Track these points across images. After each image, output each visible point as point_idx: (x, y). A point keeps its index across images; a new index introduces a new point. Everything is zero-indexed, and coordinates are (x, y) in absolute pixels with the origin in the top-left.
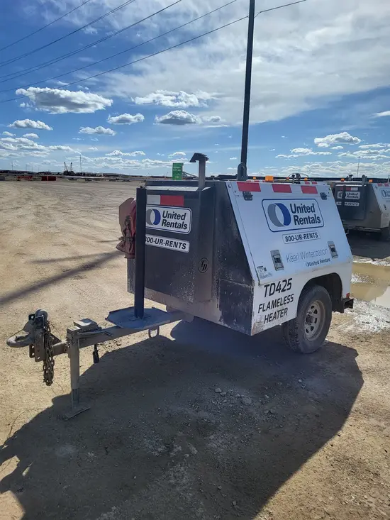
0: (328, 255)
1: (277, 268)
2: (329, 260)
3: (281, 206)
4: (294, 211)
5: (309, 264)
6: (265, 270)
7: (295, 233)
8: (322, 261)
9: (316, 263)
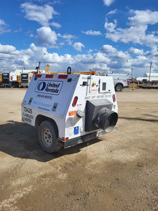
0: (51, 108)
1: (29, 104)
2: (49, 110)
3: (44, 84)
4: (48, 86)
5: (39, 108)
6: (26, 102)
7: (42, 94)
8: (45, 109)
9: (43, 109)
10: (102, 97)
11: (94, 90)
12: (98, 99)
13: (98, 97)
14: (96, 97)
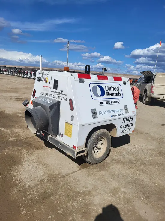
10: (55, 97)
11: (47, 87)
12: (50, 97)
13: (50, 95)
14: (49, 95)
